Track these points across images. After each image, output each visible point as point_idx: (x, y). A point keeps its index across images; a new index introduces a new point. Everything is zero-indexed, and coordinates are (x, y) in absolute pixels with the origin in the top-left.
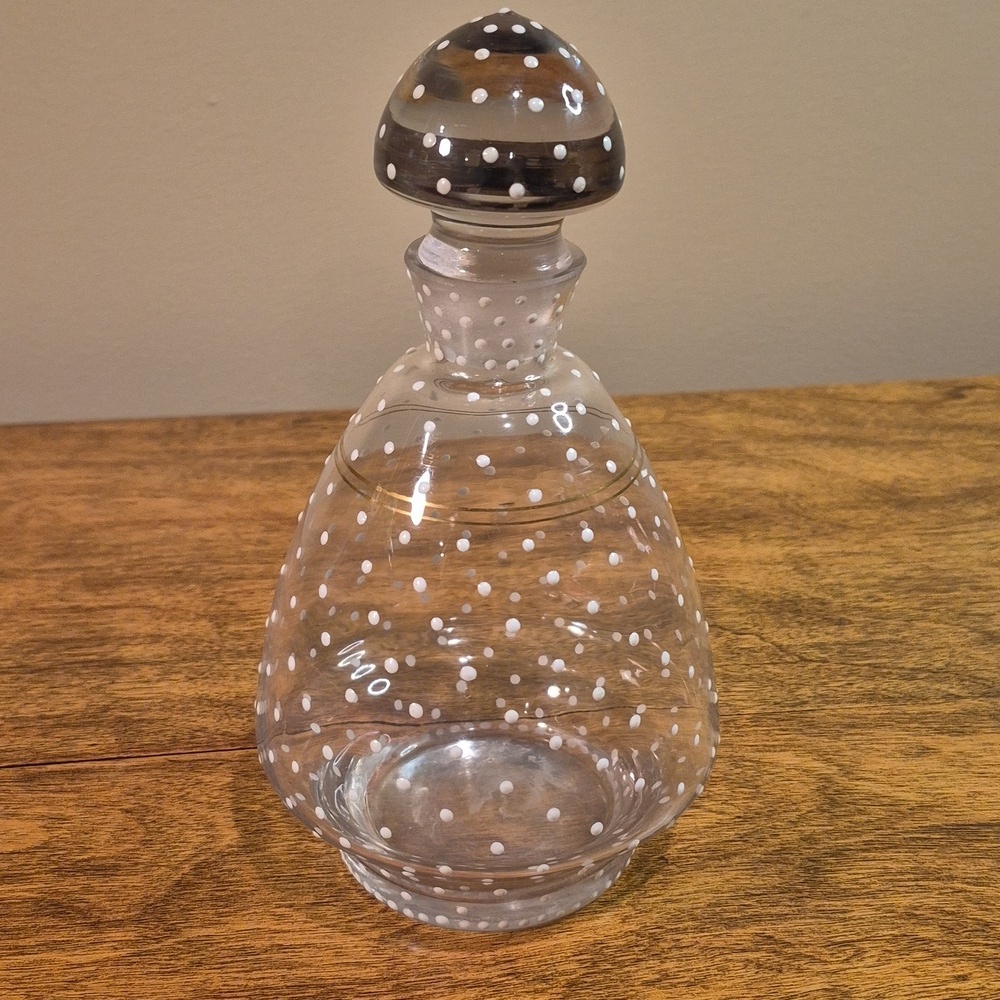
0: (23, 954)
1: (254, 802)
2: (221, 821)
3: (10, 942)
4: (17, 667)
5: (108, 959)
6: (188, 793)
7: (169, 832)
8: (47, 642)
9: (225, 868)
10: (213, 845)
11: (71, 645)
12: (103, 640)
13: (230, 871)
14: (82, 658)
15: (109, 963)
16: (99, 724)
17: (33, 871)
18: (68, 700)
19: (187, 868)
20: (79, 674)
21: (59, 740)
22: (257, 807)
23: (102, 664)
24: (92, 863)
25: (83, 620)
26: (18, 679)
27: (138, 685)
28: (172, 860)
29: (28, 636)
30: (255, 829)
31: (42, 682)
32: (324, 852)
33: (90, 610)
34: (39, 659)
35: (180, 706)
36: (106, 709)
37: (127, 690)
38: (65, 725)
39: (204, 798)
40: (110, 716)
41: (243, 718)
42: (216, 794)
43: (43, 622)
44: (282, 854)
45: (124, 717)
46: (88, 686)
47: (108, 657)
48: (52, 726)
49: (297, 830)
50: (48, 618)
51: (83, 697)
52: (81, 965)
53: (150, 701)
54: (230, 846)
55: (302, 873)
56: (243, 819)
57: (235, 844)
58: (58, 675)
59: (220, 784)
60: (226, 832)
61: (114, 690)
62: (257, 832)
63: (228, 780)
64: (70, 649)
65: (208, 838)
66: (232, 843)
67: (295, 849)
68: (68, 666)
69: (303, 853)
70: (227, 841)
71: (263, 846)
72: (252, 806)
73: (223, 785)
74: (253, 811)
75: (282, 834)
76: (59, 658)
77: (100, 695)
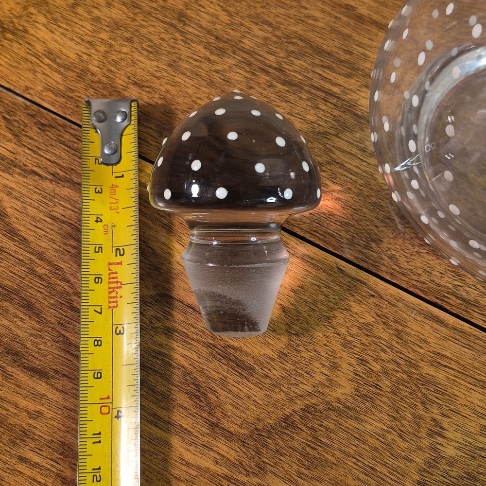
0: (155, 425)
1: (377, 359)
2: (344, 366)
3: (153, 406)
4: (275, 69)
5: (207, 470)
6: (334, 317)
7: (303, 354)
8: (311, 46)
9: (325, 423)
10: (327, 391)
11: (327, 62)
12: (353, 70)
13: (327, 429)
14: (327, 86)
15: (207, 475)
17: (195, 336)
19: (299, 405)
20: (317, 108)
22: (376, 367)
23: (340, 103)
24: (237, 354)
25: (347, 31)
26: (270, 86)
27: (354, 151)
28: (292, 388)
29: (299, 29)
30: (365, 392)
31: (287, 101)
32: (403, 454)
33: (360, 18)
34: (297, 68)
35: (373, 199)
37: (343, 151)
39: (343, 331)
41: (413, 246)
42: (354, 331)
43: (318, 14)
44: (372, 436)
47: (347, 97)
49: (394, 415)
50: (323, 11)
52: (188, 464)
53: (354, 178)
54: (339, 401)
55: (376, 468)
56: (361, 374)
57: (343, 400)
58: (301, 98)
59: (362, 321)
60: (343, 382)
61: (334, 147)
62: (364, 397)
63: (370, 319)
64: (323, 66)
65: (327, 381)
66: (342, 398)
67: (384, 437)
68: (313, 91)
69: (387, 445)
70: (339, 393)
71: (362, 417)
72: (374, 364)
73: (364, 323)
74: (373, 371)
75: (381, 412)
76: (310, 75)
77: (321, 147)
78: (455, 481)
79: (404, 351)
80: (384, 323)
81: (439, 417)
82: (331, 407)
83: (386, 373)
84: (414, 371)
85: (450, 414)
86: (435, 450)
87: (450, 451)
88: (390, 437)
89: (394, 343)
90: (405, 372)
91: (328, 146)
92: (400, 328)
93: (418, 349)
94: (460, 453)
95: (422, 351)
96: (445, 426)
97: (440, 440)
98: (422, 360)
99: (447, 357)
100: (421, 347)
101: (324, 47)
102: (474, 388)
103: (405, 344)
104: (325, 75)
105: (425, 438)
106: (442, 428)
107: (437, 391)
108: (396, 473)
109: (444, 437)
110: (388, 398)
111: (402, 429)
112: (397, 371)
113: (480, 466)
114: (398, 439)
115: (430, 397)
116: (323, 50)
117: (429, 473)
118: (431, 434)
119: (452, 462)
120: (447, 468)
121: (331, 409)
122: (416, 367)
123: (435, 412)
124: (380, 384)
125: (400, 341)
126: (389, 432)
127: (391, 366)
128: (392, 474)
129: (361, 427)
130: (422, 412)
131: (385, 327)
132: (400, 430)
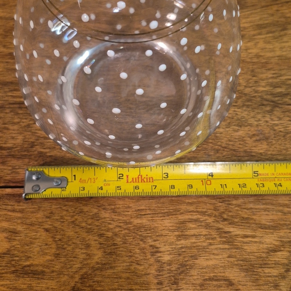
1: (108, 230)
2: (93, 243)
6: (76, 220)
7: (68, 249)
9: (96, 279)
10: (89, 261)
11: (12, 87)
13: (98, 282)
16: (29, 157)
17: (3, 271)
18: (14, 135)
19: (77, 277)
20: (18, 114)
21: (10, 168)
22: (110, 234)
24: (32, 268)
28: (70, 270)
30: (109, 251)
32: (143, 273)
36: (33, 145)
38: (13, 156)
39: (84, 224)
40: (35, 151)
42: (90, 221)
44: (123, 272)
45: (41, 153)
46: (23, 125)
48: (7, 156)
49: (130, 254)
51: (21, 133)
54: (97, 263)
55: (133, 288)
56: (103, 243)
57: (100, 262)
58: (6, 113)
59: (91, 214)
60: (95, 252)
61: (36, 130)
62: (110, 254)
63: (95, 211)
64: (11, 91)
65: (87, 256)
66: (99, 261)
67: (129, 269)
68: (12, 106)
69: (133, 272)
70: (96, 259)
71: (113, 265)
72: (108, 233)
73: (93, 215)
74: (108, 237)
75: (122, 257)
76: (6, 98)
77: (29, 133)
78: (176, 272)
79: (121, 218)
80: (104, 209)
81: (153, 243)
82: (95, 269)
83: (116, 235)
84: (130, 226)
85: (158, 238)
86: (159, 261)
87: (166, 258)
88: (132, 268)
89: (113, 217)
90: (125, 229)
91: (33, 131)
92: (113, 207)
93: (127, 213)
94: (171, 256)
95: (129, 213)
96: (158, 246)
97: (159, 255)
98: (131, 218)
99: (143, 210)
100: (128, 212)
101: (7, 80)
102: (164, 218)
103: (119, 214)
104: (15, 95)
105: (151, 258)
106: (157, 248)
107: (146, 230)
108: (144, 285)
109: (160, 252)
110: (123, 247)
111: (137, 260)
112: (121, 231)
113: (185, 257)
114: (137, 266)
115: (144, 235)
116: (8, 82)
117: (160, 275)
118: (153, 254)
119: (170, 263)
120: (168, 267)
121: (95, 270)
122: (130, 223)
123: (150, 241)
124: (115, 242)
125: (116, 214)
126: (131, 265)
127: (117, 230)
128: (142, 287)
129: (115, 271)
130: (143, 245)
131: (105, 211)
132: (136, 261)
